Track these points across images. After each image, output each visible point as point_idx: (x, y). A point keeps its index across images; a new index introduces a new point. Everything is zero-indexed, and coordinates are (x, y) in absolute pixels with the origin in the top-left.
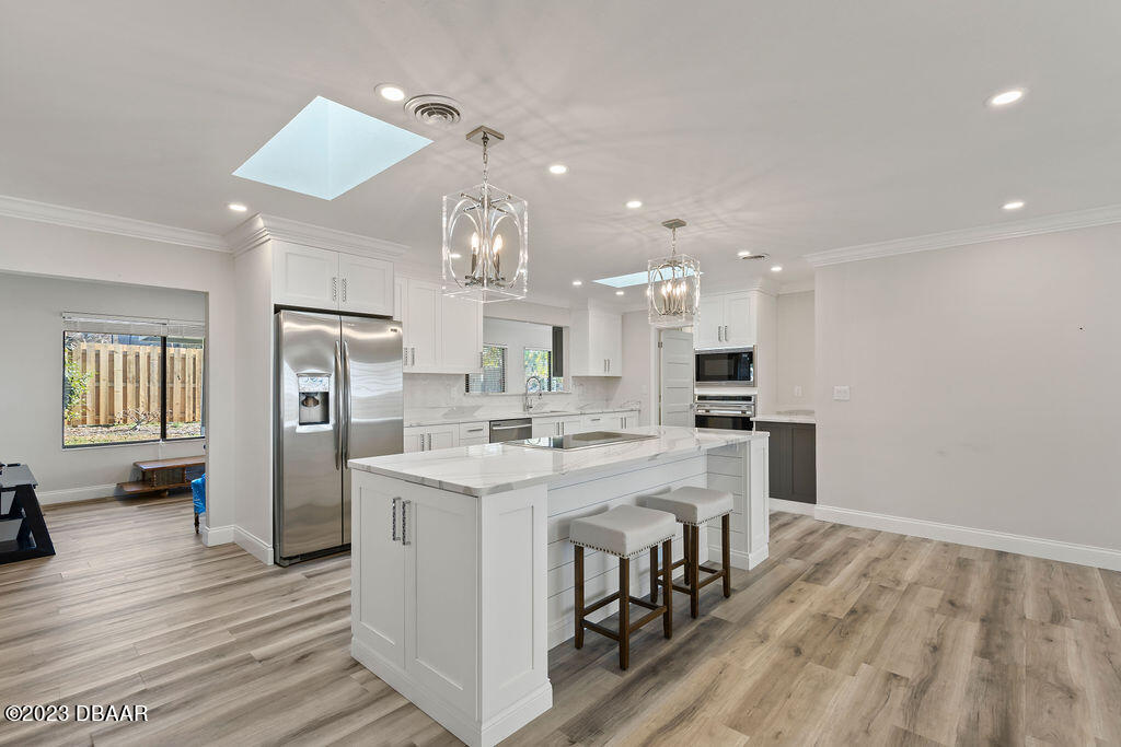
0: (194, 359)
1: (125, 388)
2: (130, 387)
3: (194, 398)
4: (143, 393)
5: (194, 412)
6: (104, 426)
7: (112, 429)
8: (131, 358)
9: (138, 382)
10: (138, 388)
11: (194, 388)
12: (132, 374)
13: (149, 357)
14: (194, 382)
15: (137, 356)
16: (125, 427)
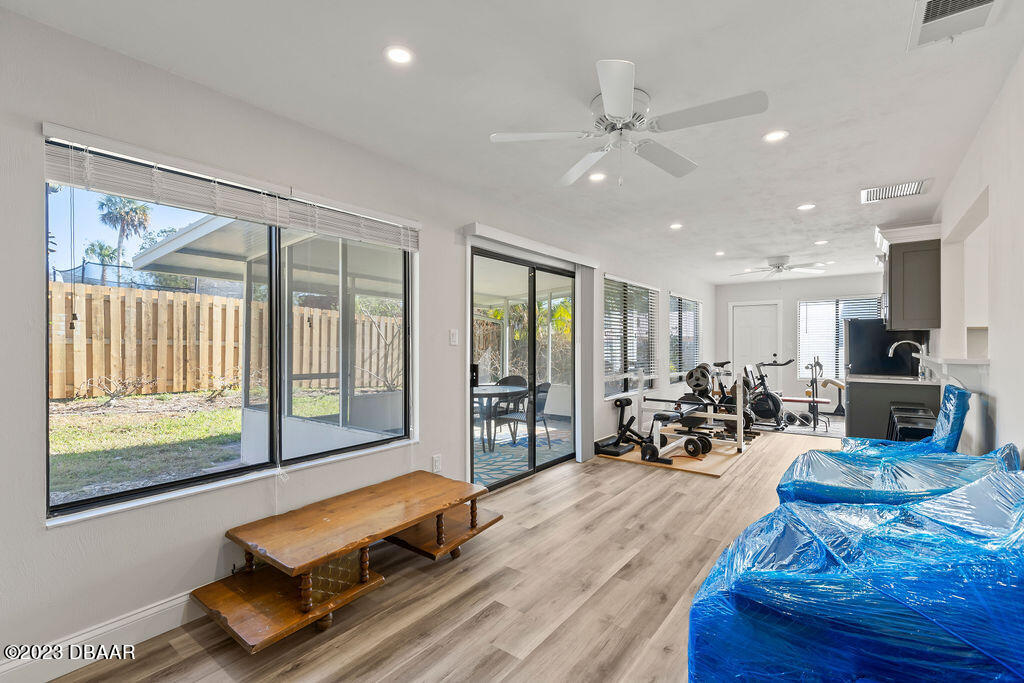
0: (185, 307)
1: (89, 347)
2: (98, 345)
3: (185, 361)
4: (115, 353)
5: (185, 379)
6: (59, 400)
7: (72, 404)
8: (98, 303)
9: (108, 336)
10: (108, 346)
11: (185, 347)
12: (98, 326)
13: (123, 303)
14: (185, 339)
15: (107, 301)
16: (90, 402)
